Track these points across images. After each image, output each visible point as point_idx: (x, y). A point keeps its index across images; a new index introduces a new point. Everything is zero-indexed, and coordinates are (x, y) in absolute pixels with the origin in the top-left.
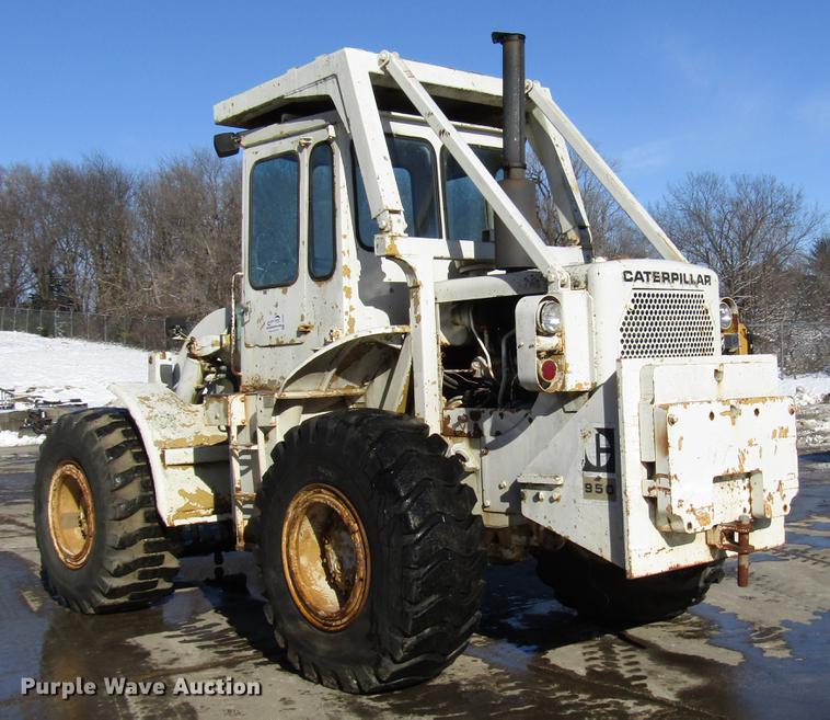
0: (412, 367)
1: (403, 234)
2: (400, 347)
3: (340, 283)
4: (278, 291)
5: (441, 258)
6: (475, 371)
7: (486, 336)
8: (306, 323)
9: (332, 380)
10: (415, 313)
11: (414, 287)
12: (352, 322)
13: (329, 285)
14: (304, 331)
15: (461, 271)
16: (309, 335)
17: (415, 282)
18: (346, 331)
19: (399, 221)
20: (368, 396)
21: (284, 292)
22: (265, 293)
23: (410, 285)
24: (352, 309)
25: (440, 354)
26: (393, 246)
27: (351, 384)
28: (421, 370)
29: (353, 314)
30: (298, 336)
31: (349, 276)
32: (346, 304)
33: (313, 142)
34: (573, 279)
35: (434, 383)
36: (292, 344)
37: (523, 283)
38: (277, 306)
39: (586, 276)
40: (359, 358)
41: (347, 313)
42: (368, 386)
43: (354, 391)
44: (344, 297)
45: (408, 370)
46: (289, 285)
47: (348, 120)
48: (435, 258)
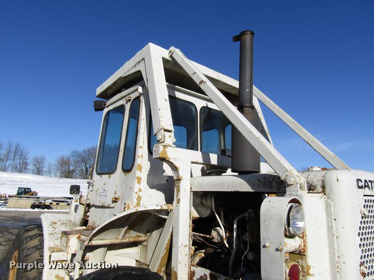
0: (172, 232)
1: (172, 145)
2: (166, 217)
3: (135, 174)
4: (107, 176)
5: (196, 163)
6: (213, 238)
7: (222, 214)
8: (116, 196)
9: (126, 232)
10: (177, 196)
11: (176, 180)
12: (139, 199)
13: (130, 175)
14: (115, 201)
15: (207, 172)
16: (117, 203)
17: (178, 176)
18: (135, 204)
19: (170, 136)
20: (149, 242)
21: (109, 177)
22: (101, 177)
23: (175, 178)
24: (140, 190)
25: (191, 225)
26: (165, 152)
27: (139, 234)
28: (178, 237)
29: (140, 194)
30: (113, 203)
31: (141, 171)
32: (136, 187)
33: (132, 99)
34: (308, 183)
35: (186, 246)
36: (108, 207)
37: (257, 183)
38: (105, 184)
39: (323, 181)
40: (143, 221)
41: (136, 193)
42: (149, 236)
43: (140, 239)
44: (136, 183)
45: (170, 234)
46: (112, 174)
47: (147, 79)
48: (192, 163)
